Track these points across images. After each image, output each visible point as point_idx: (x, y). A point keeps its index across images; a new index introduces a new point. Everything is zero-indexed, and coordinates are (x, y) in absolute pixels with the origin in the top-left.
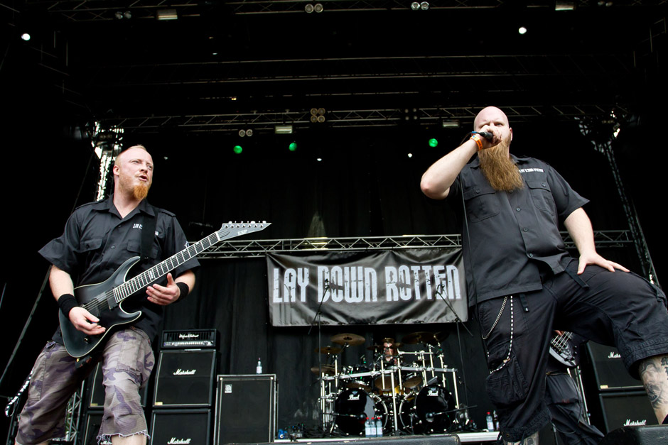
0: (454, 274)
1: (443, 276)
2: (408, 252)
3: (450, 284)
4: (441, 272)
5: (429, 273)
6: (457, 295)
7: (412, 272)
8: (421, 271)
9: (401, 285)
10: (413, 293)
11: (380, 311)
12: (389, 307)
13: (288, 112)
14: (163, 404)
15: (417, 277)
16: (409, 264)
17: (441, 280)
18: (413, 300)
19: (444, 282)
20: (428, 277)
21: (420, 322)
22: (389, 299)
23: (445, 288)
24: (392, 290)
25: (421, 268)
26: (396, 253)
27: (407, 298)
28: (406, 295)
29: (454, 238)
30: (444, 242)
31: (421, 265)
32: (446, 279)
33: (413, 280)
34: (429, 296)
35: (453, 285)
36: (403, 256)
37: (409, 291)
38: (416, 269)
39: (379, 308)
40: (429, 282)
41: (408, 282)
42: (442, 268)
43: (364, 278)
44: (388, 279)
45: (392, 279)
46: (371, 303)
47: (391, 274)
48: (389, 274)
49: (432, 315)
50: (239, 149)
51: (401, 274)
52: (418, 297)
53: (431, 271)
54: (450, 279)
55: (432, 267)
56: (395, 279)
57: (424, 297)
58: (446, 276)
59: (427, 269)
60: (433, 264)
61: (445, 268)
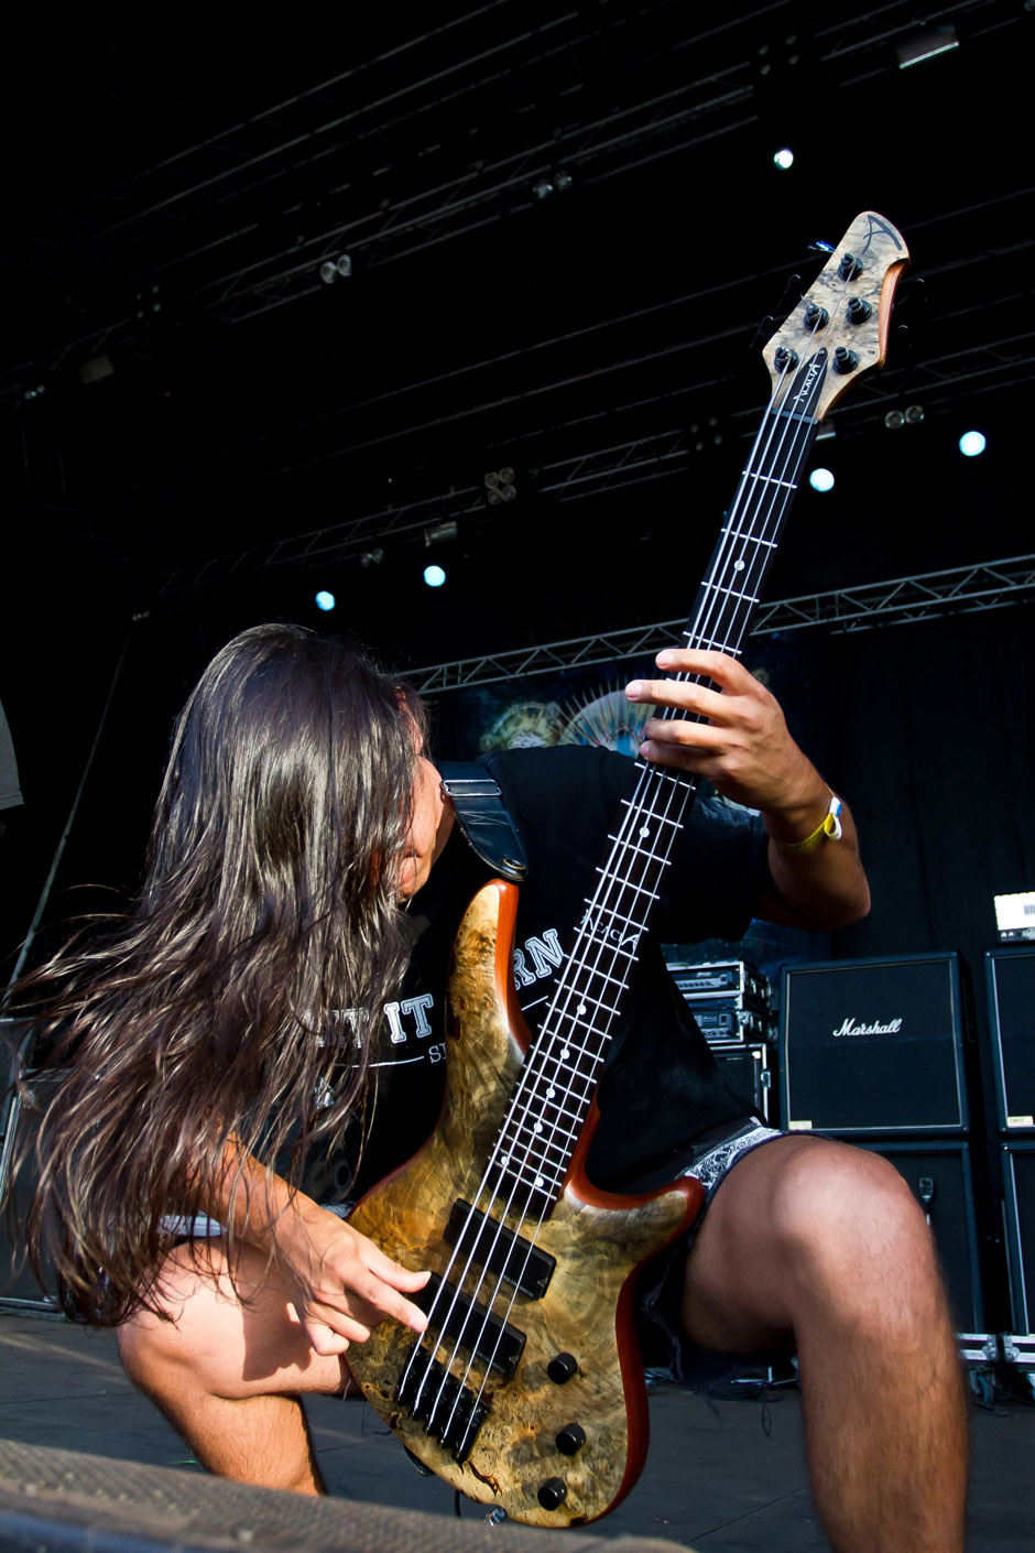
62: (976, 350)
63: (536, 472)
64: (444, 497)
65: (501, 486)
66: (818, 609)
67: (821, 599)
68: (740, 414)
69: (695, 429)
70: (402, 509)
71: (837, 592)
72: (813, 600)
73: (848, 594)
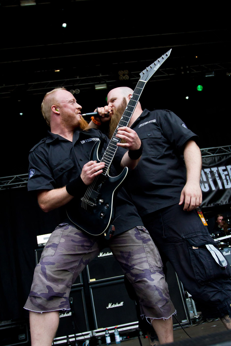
1: (226, 173)
4: (224, 170)
5: (216, 173)
7: (205, 173)
8: (211, 172)
10: (210, 186)
13: (101, 76)
14: (96, 280)
15: (209, 176)
17: (226, 175)
18: (211, 190)
19: (228, 177)
20: (216, 175)
21: (218, 204)
23: (229, 181)
25: (211, 169)
27: (207, 189)
28: (205, 188)
29: (227, 148)
31: (210, 167)
32: (228, 175)
33: (207, 178)
34: (220, 187)
37: (206, 185)
38: (207, 170)
40: (218, 178)
41: (205, 179)
42: (224, 168)
49: (225, 199)
52: (214, 188)
53: (218, 171)
55: (218, 168)
58: (228, 172)
59: (214, 169)
60: (218, 166)
61: (226, 167)
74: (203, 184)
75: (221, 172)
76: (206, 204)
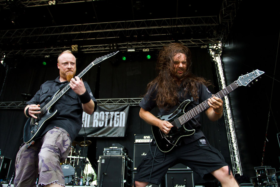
0: (123, 116)
1: (118, 116)
2: (105, 106)
3: (121, 120)
4: (118, 115)
5: (112, 115)
6: (123, 125)
7: (105, 115)
8: (109, 114)
9: (99, 120)
11: (89, 131)
12: (93, 129)
15: (107, 117)
16: (105, 111)
18: (104, 127)
19: (118, 119)
20: (112, 117)
21: (105, 136)
22: (94, 126)
23: (118, 122)
24: (96, 122)
25: (110, 113)
26: (100, 106)
27: (101, 126)
28: (101, 124)
30: (121, 102)
31: (110, 111)
33: (105, 118)
34: (111, 125)
35: (122, 120)
36: (103, 107)
37: (103, 123)
38: (107, 113)
39: (89, 130)
40: (112, 119)
41: (103, 119)
42: (118, 113)
43: (85, 117)
44: (95, 117)
45: (96, 117)
46: (86, 128)
47: (97, 115)
48: (95, 115)
50: (45, 63)
51: (101, 115)
52: (106, 125)
54: (121, 118)
55: (114, 113)
56: (98, 118)
57: (108, 126)
59: (112, 113)
60: (115, 111)
61: (120, 113)
62: (158, 42)
63: (81, 47)
64: (63, 48)
65: (75, 48)
66: (127, 101)
67: (128, 99)
68: (119, 44)
69: (111, 45)
70: (54, 48)
71: (131, 99)
72: (127, 99)
73: (133, 99)
74: (101, 122)
75: (116, 115)
76: (97, 135)
